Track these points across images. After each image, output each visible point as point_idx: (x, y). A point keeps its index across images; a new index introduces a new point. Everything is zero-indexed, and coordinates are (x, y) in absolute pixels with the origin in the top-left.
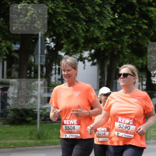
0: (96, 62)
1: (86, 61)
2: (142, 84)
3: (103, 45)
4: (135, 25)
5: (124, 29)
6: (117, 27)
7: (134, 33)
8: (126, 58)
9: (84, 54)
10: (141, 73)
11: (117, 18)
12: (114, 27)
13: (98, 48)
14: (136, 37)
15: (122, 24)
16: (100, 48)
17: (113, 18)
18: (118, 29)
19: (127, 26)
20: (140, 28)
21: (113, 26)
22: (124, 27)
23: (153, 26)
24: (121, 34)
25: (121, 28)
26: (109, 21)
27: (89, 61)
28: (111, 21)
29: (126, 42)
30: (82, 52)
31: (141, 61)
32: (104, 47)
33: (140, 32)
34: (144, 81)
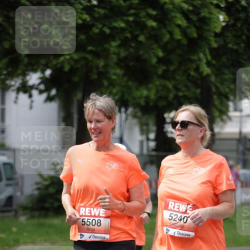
0: (54, 96)
1: (35, 93)
2: (148, 139)
3: (69, 59)
4: (131, 19)
5: (109, 28)
6: (96, 23)
7: (129, 35)
8: (114, 87)
9: (30, 79)
10: (146, 117)
11: (94, 6)
12: (90, 23)
13: (59, 66)
14: (133, 45)
15: (106, 17)
16: (62, 68)
17: (87, 6)
18: (97, 28)
19: (116, 21)
20: (143, 27)
21: (88, 22)
22: (110, 24)
23: (167, 22)
24: (105, 38)
25: (104, 25)
26: (79, 11)
27: (41, 92)
28: (84, 12)
29: (114, 53)
30: (24, 75)
31: (145, 93)
32: (69, 64)
33: (142, 33)
34: (152, 132)
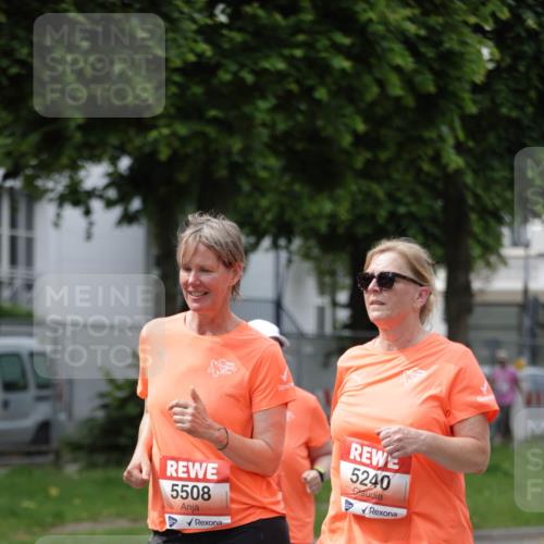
0: (138, 212)
1: (96, 205)
2: (335, 304)
3: (168, 136)
4: (298, 53)
5: (253, 72)
6: (225, 62)
7: (294, 87)
8: (263, 193)
9: (87, 176)
10: (330, 257)
11: (222, 25)
12: (213, 61)
13: (147, 150)
14: (303, 107)
15: (245, 48)
16: (154, 153)
17: (207, 26)
18: (227, 71)
19: (267, 57)
20: (322, 69)
21: (210, 58)
22: (256, 63)
23: (373, 61)
24: (242, 93)
25: (242, 66)
26: (190, 35)
27: (110, 204)
28: (199, 38)
29: (264, 125)
30: (74, 167)
31: (328, 207)
32: (169, 145)
33: (323, 83)
34: (343, 288)
